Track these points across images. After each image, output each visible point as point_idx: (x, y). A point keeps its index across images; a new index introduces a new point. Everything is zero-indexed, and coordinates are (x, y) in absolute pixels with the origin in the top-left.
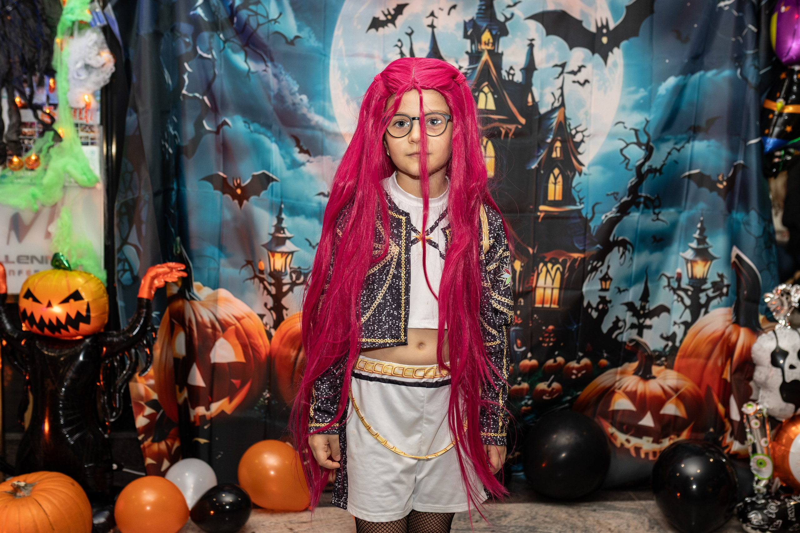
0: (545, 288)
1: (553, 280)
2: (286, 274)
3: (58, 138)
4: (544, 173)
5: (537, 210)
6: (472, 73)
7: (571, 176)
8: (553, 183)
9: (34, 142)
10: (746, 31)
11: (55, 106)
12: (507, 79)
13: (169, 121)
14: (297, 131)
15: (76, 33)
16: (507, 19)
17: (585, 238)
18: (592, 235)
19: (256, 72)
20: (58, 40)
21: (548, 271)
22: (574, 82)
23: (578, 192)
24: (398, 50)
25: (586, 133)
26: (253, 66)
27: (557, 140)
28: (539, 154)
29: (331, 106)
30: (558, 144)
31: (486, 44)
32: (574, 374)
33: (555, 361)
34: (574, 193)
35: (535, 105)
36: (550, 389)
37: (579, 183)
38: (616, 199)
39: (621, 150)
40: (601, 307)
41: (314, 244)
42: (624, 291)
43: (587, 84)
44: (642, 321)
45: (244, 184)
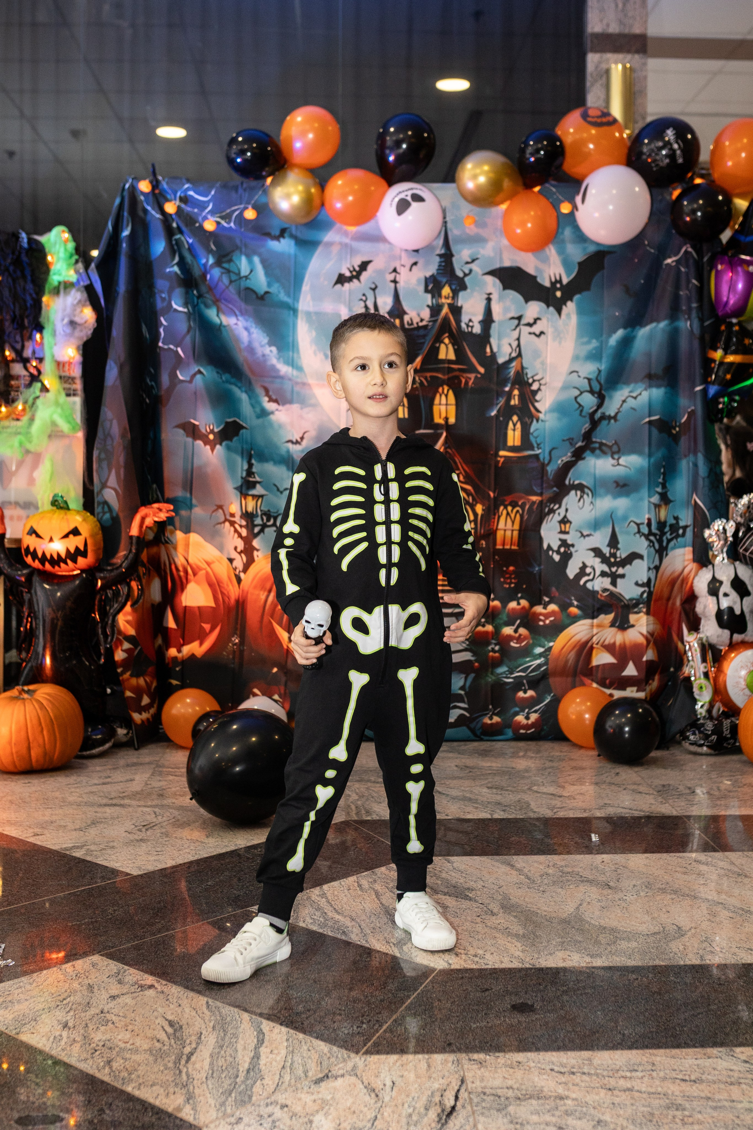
0: (505, 530)
1: (513, 522)
2: (257, 516)
3: (45, 389)
4: (504, 420)
5: (497, 455)
6: (433, 326)
7: (529, 423)
8: (511, 429)
9: (21, 393)
10: (691, 285)
11: (41, 360)
12: (466, 330)
13: (146, 373)
15: (62, 292)
16: (466, 275)
17: (543, 482)
18: (548, 479)
19: (228, 325)
20: (45, 299)
21: (508, 514)
22: (530, 333)
23: (536, 438)
24: (362, 304)
25: (542, 382)
26: (224, 319)
27: (515, 388)
28: (498, 402)
29: (299, 358)
30: (516, 392)
31: (447, 298)
32: (541, 620)
33: (519, 604)
34: (532, 438)
35: (493, 355)
36: (517, 635)
37: (537, 430)
38: (571, 444)
39: (576, 398)
40: (562, 550)
41: (281, 489)
42: (588, 535)
43: (543, 336)
44: (614, 569)
45: (216, 430)
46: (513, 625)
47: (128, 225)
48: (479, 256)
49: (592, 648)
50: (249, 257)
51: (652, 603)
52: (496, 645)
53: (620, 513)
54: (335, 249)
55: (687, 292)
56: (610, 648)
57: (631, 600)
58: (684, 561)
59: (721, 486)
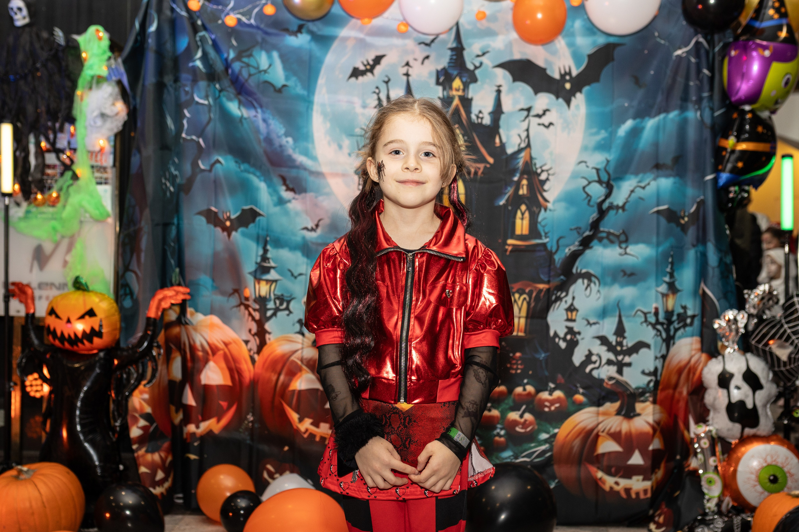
1: (520, 310)
2: (271, 300)
3: (75, 177)
4: (512, 209)
5: (505, 243)
7: (537, 212)
8: (519, 218)
9: (56, 181)
10: (701, 75)
11: (75, 150)
12: (476, 122)
13: (171, 162)
14: (284, 171)
15: (94, 86)
16: (476, 68)
17: (550, 270)
18: (556, 267)
19: (249, 118)
22: (539, 124)
23: (544, 226)
24: (375, 96)
25: (550, 172)
26: (245, 113)
27: (523, 178)
28: (507, 191)
29: (314, 148)
30: (525, 182)
31: (457, 90)
32: (546, 406)
33: (525, 390)
34: (540, 227)
35: (503, 146)
36: (522, 420)
37: (544, 219)
38: (579, 233)
39: (584, 188)
40: (569, 337)
41: (296, 274)
42: (594, 324)
43: (551, 127)
44: (620, 358)
45: (233, 217)
46: (519, 410)
47: (153, 22)
48: (489, 49)
49: (597, 436)
50: (268, 52)
51: (659, 392)
52: (501, 429)
53: (627, 302)
54: (350, 44)
55: (698, 82)
56: (616, 436)
57: (638, 388)
58: (692, 350)
59: (731, 276)
